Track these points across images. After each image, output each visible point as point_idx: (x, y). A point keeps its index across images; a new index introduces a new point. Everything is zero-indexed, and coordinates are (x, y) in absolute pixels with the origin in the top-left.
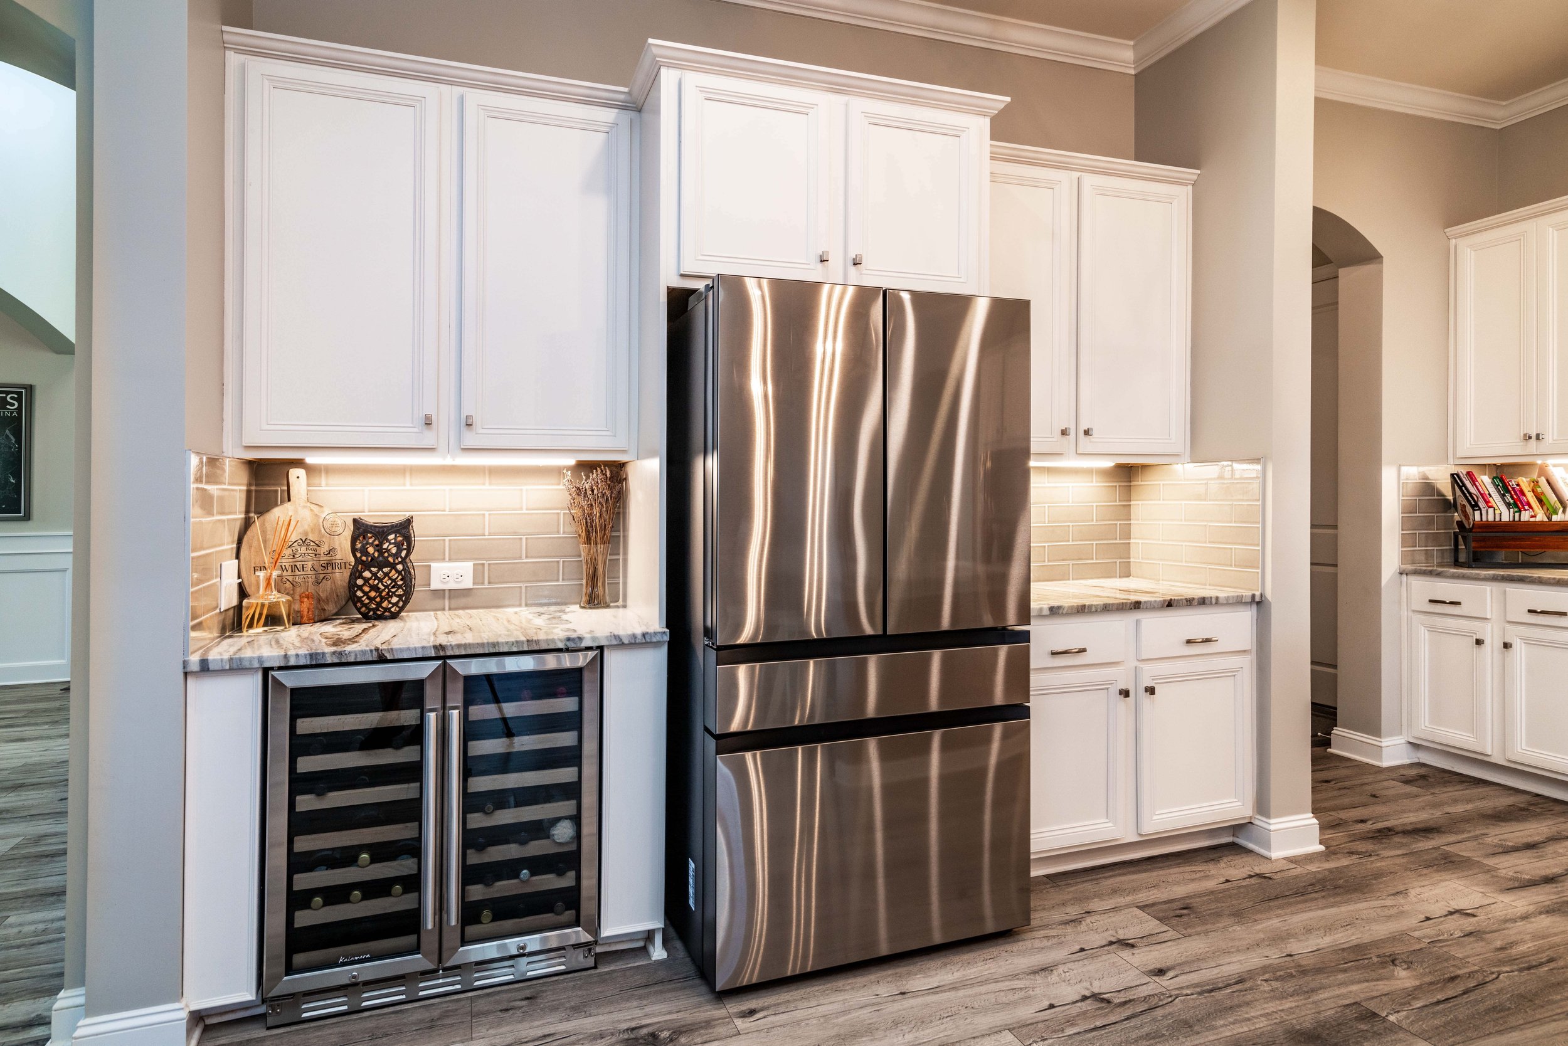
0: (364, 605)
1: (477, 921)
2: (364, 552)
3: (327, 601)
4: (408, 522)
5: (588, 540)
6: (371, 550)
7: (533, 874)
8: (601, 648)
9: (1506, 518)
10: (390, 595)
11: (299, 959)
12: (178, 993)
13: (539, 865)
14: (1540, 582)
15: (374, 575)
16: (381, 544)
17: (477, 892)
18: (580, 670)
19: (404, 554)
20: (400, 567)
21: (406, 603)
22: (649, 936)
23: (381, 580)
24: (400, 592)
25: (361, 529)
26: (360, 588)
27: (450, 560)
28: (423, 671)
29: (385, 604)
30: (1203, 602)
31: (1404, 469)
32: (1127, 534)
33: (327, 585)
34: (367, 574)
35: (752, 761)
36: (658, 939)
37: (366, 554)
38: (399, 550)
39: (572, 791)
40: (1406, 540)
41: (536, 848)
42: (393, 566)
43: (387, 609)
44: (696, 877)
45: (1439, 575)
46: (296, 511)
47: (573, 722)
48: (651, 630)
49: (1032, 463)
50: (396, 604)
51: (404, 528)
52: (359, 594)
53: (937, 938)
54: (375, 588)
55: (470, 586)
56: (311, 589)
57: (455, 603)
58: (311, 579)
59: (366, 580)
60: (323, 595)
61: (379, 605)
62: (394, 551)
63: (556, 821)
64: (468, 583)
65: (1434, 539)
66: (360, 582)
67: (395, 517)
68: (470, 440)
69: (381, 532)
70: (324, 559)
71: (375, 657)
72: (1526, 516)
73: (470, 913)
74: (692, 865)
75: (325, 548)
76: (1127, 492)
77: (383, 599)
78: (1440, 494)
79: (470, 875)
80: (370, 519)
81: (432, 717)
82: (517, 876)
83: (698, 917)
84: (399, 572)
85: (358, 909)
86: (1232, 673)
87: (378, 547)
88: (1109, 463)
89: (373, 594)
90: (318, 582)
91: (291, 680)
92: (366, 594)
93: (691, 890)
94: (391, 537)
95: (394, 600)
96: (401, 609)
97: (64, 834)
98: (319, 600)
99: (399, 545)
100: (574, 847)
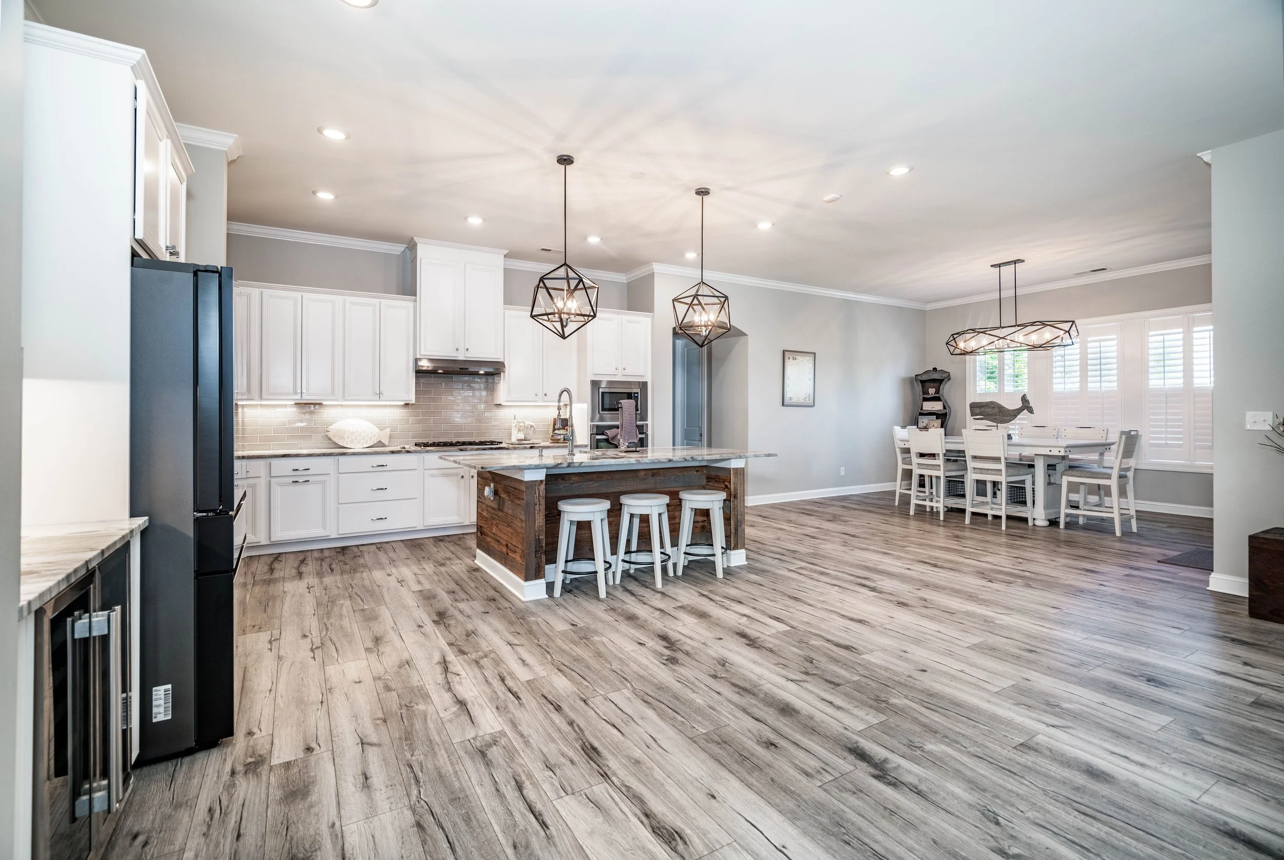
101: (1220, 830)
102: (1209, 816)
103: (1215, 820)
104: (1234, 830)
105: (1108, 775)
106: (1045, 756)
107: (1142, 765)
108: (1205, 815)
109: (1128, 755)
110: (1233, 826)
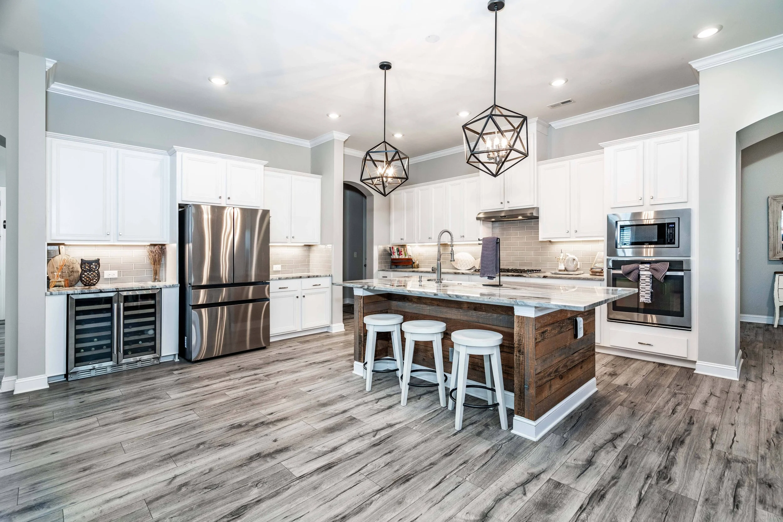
0: (84, 282)
1: (128, 354)
3: (72, 281)
4: (99, 260)
5: (154, 264)
6: (87, 267)
7: (142, 343)
8: (161, 288)
9: (397, 258)
10: (93, 280)
11: (77, 364)
12: (44, 373)
13: (144, 341)
14: (401, 271)
15: (88, 274)
16: (90, 266)
17: (127, 347)
18: (155, 294)
19: (97, 268)
20: (96, 272)
21: (98, 281)
22: (175, 355)
23: (90, 275)
24: (96, 278)
25: (83, 262)
26: (84, 277)
27: (110, 270)
28: (112, 294)
30: (317, 276)
31: (379, 246)
32: (309, 262)
33: (72, 277)
34: (86, 274)
35: (204, 311)
36: (177, 356)
37: (86, 268)
38: (96, 267)
39: (154, 323)
40: (380, 263)
41: (143, 337)
42: (94, 272)
43: (92, 283)
44: (187, 340)
45: (387, 271)
46: (62, 257)
47: (153, 306)
48: (175, 284)
49: (270, 244)
50: (95, 282)
51: (97, 262)
52: (83, 279)
53: (248, 348)
54: (88, 277)
55: (117, 277)
56: (68, 278)
57: (112, 282)
58: (68, 275)
59: (85, 275)
60: (71, 280)
62: (94, 267)
63: (149, 330)
64: (116, 276)
65: (387, 262)
66: (83, 276)
67: (94, 258)
68: (120, 238)
69: (90, 263)
70: (71, 270)
71: (99, 291)
72: (401, 257)
73: (125, 353)
74: (186, 337)
75: (71, 267)
76: (309, 251)
78: (388, 252)
79: (125, 343)
80: (86, 259)
81: (115, 305)
82: (138, 343)
83: (187, 350)
84: (96, 273)
85: (94, 352)
86: (324, 292)
87: (90, 267)
88: (303, 244)
89: (88, 279)
90: (69, 276)
91: (75, 297)
92: (85, 279)
93: (186, 344)
94: (94, 264)
95: (95, 280)
96: (97, 283)
97: (4, 339)
98: (70, 281)
99: (96, 266)
100: (154, 336)
101: (48, 502)
102: (59, 503)
103: (55, 505)
104: (43, 508)
105: (121, 479)
106: (156, 462)
107: (108, 501)
108: (61, 502)
109: (122, 499)
110: (44, 509)
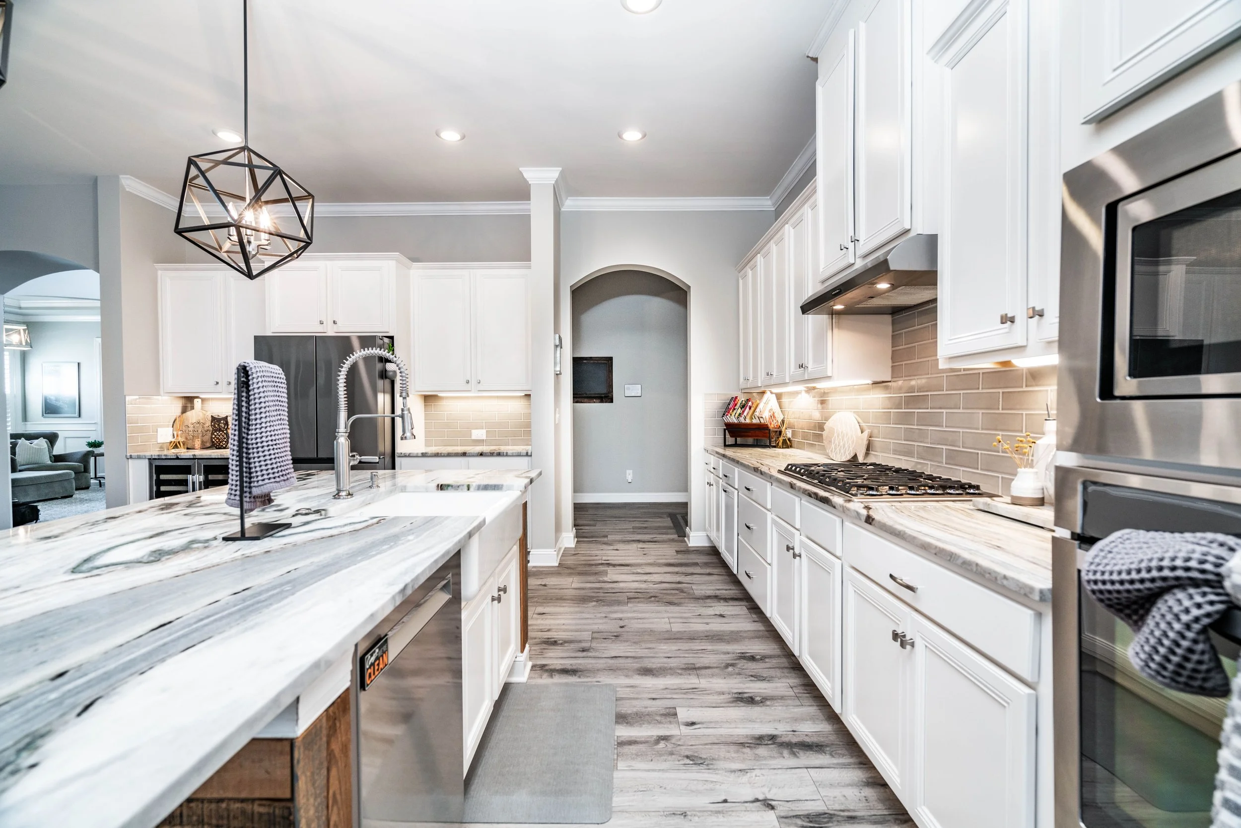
2: (215, 427)
29: (221, 444)
61: (219, 444)
77: (221, 442)
